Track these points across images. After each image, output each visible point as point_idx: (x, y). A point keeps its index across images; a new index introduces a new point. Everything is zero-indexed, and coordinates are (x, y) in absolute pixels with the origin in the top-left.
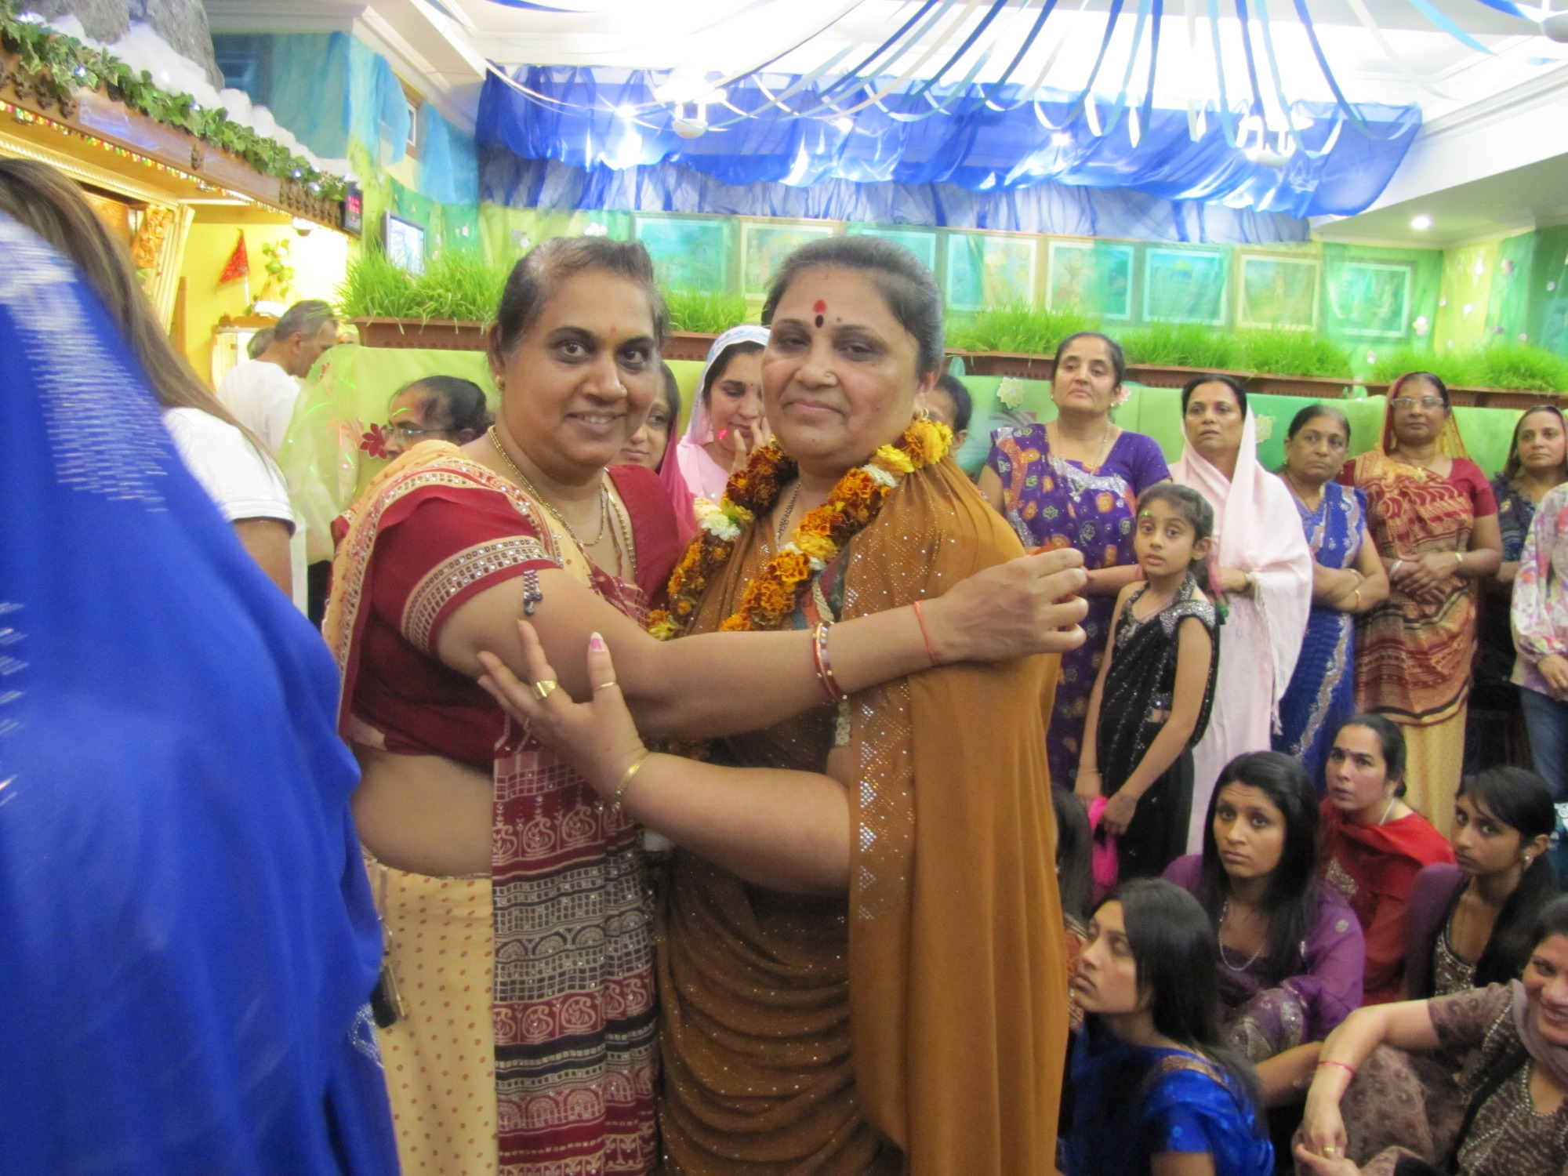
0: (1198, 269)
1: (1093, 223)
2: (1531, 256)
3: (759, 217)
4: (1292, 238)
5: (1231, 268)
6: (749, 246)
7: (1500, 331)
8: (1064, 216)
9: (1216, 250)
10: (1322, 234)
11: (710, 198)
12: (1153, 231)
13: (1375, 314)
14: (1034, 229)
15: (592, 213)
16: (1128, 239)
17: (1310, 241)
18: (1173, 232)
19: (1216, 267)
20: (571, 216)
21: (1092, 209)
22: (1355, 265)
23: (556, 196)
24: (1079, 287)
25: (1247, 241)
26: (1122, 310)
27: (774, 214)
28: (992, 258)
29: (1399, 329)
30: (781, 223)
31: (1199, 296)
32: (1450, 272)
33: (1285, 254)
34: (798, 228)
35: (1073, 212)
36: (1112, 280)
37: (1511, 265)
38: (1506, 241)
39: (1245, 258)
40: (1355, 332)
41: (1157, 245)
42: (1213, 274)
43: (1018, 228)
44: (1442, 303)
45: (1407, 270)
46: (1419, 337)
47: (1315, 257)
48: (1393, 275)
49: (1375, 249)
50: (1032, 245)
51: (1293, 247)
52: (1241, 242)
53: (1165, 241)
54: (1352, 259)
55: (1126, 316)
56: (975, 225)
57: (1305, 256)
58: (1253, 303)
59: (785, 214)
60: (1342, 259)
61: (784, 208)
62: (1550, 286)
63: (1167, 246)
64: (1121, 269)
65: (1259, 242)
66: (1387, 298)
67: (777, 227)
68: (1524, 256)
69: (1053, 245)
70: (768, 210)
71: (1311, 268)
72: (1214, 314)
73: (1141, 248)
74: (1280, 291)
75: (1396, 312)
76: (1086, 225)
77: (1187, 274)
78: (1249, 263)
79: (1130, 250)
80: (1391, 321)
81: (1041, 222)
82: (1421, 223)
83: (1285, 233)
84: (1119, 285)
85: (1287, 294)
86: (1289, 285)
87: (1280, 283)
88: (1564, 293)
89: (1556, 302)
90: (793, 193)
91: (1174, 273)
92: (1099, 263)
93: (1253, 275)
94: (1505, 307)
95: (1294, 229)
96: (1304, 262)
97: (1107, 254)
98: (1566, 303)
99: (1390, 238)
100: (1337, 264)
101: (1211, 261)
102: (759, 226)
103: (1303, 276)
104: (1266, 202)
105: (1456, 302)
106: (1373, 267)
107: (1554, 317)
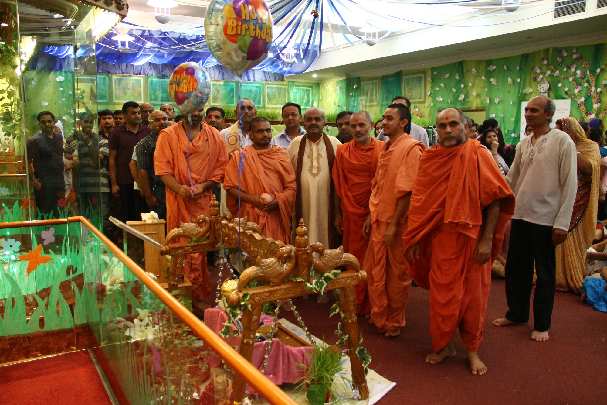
0: (254, 89)
1: (223, 76)
2: (345, 85)
3: (118, 74)
4: (279, 79)
5: (263, 89)
6: (115, 84)
7: (339, 106)
8: (215, 74)
9: (259, 84)
10: (287, 78)
11: (100, 67)
12: (240, 78)
13: (303, 102)
15: (58, 72)
16: (233, 80)
18: (246, 78)
20: (50, 73)
21: (222, 71)
22: (297, 87)
23: (43, 65)
24: (220, 96)
26: (233, 103)
27: (123, 73)
30: (126, 76)
31: (255, 98)
32: (322, 90)
33: (278, 85)
34: (132, 78)
35: (217, 72)
36: (230, 93)
37: (340, 88)
38: (338, 81)
39: (267, 86)
41: (242, 82)
45: (310, 88)
47: (286, 85)
48: (307, 90)
49: (301, 82)
51: (280, 82)
52: (265, 81)
53: (244, 81)
54: (296, 86)
57: (283, 85)
58: (270, 99)
59: (127, 73)
60: (293, 86)
61: (126, 71)
62: (351, 94)
63: (245, 83)
64: (232, 90)
66: (306, 97)
67: (124, 78)
68: (343, 85)
69: (212, 83)
70: (120, 72)
71: (285, 89)
72: (259, 103)
73: (237, 83)
74: (277, 96)
75: (308, 101)
76: (221, 76)
77: (251, 91)
78: (268, 87)
79: (234, 84)
80: (307, 104)
82: (315, 76)
83: (277, 78)
84: (231, 95)
85: (279, 97)
86: (279, 94)
87: (277, 93)
88: (355, 96)
89: (353, 99)
90: (129, 67)
91: (247, 91)
92: (225, 89)
93: (269, 91)
94: (340, 100)
95: (280, 77)
96: (283, 87)
97: (227, 85)
98: (356, 99)
99: (305, 79)
100: (292, 87)
101: (257, 87)
102: (118, 77)
103: (283, 91)
104: (277, 71)
105: (324, 98)
106: (302, 88)
107: (353, 103)
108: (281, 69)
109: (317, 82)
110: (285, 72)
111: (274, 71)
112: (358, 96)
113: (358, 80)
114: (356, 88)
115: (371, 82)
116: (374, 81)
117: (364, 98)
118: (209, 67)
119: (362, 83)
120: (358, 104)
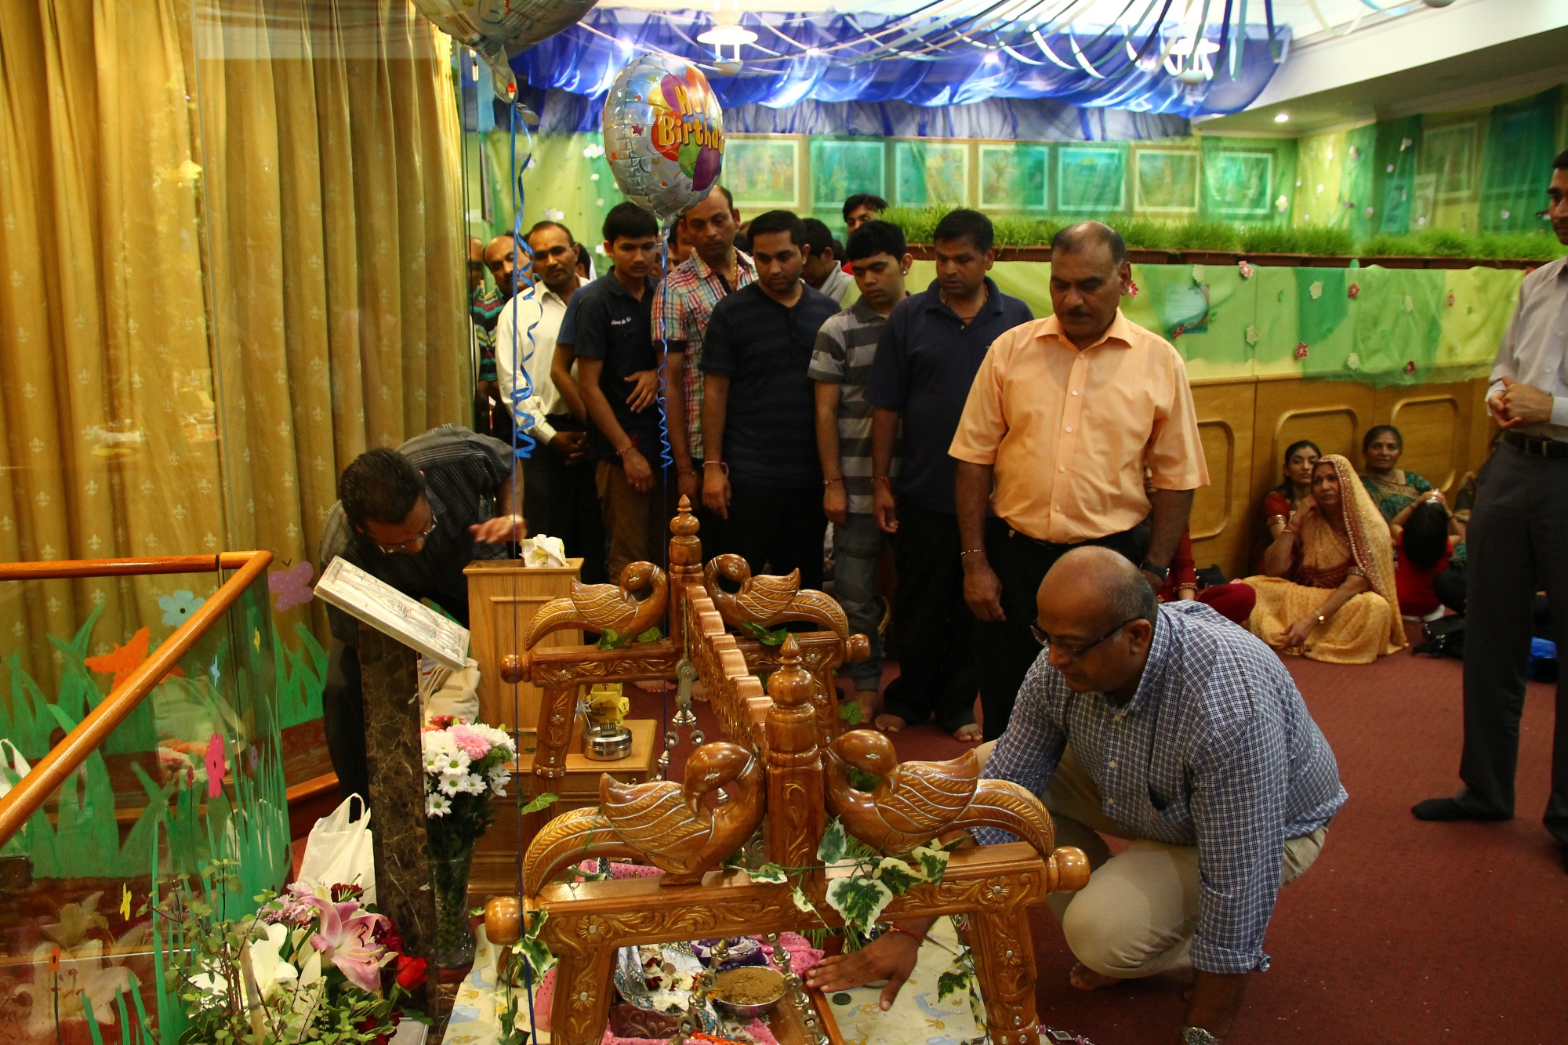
0: (1101, 162)
1: (1014, 129)
2: (1373, 143)
3: (735, 134)
4: (1177, 133)
5: (1128, 161)
6: (727, 160)
7: (1352, 206)
8: (991, 125)
9: (1116, 147)
10: (1200, 129)
12: (1063, 132)
13: (1245, 196)
14: (965, 136)
15: (589, 135)
16: (1043, 140)
17: (1191, 135)
18: (1079, 133)
19: (1116, 161)
20: (569, 137)
21: (1013, 115)
22: (1228, 154)
23: (555, 120)
24: (1004, 183)
25: (1140, 137)
26: (1040, 202)
27: (747, 131)
28: (932, 162)
29: (1264, 207)
30: (754, 138)
31: (1104, 186)
32: (1304, 158)
33: (1171, 148)
34: (769, 142)
35: (997, 119)
36: (1031, 176)
37: (1358, 152)
38: (1351, 133)
39: (1139, 152)
40: (1230, 211)
41: (1067, 145)
42: (1113, 167)
43: (952, 135)
44: (1299, 184)
45: (1268, 156)
46: (1281, 214)
47: (1196, 149)
48: (1258, 161)
49: (1243, 140)
50: (964, 149)
51: (1178, 141)
52: (1135, 138)
53: (1073, 141)
54: (1225, 149)
55: (1045, 207)
56: (916, 133)
57: (1187, 148)
58: (1147, 190)
59: (756, 130)
60: (1217, 149)
61: (756, 125)
62: (1390, 169)
63: (1076, 145)
64: (1038, 166)
65: (1150, 138)
66: (1254, 181)
67: (751, 142)
68: (1368, 143)
69: (982, 148)
70: (741, 127)
71: (1192, 159)
72: (1116, 202)
73: (1054, 148)
74: (1168, 179)
75: (1262, 193)
76: (1008, 130)
77: (1092, 168)
78: (1143, 157)
79: (1045, 150)
80: (1257, 202)
81: (971, 129)
82: (1282, 118)
83: (1170, 130)
84: (1037, 179)
85: (1174, 182)
86: (1175, 174)
87: (1168, 172)
88: (1402, 174)
89: (1395, 182)
90: (763, 112)
91: (1082, 168)
92: (1020, 163)
93: (1146, 167)
94: (1354, 187)
95: (1178, 125)
96: (1187, 153)
97: (1027, 154)
98: (1405, 182)
99: (1255, 130)
100: (1213, 154)
101: (1111, 156)
102: (736, 142)
103: (1185, 165)
104: (1164, 107)
105: (1310, 182)
106: (1242, 155)
107: (1394, 194)
108: (1180, 100)
109: (1289, 136)
110: (1189, 110)
111: (1156, 107)
112: (1411, 175)
113: (1416, 125)
114: (1407, 149)
115: (1456, 127)
116: (1467, 125)
117: (1431, 178)
118: (977, 105)
119: (1427, 133)
120: (1410, 198)
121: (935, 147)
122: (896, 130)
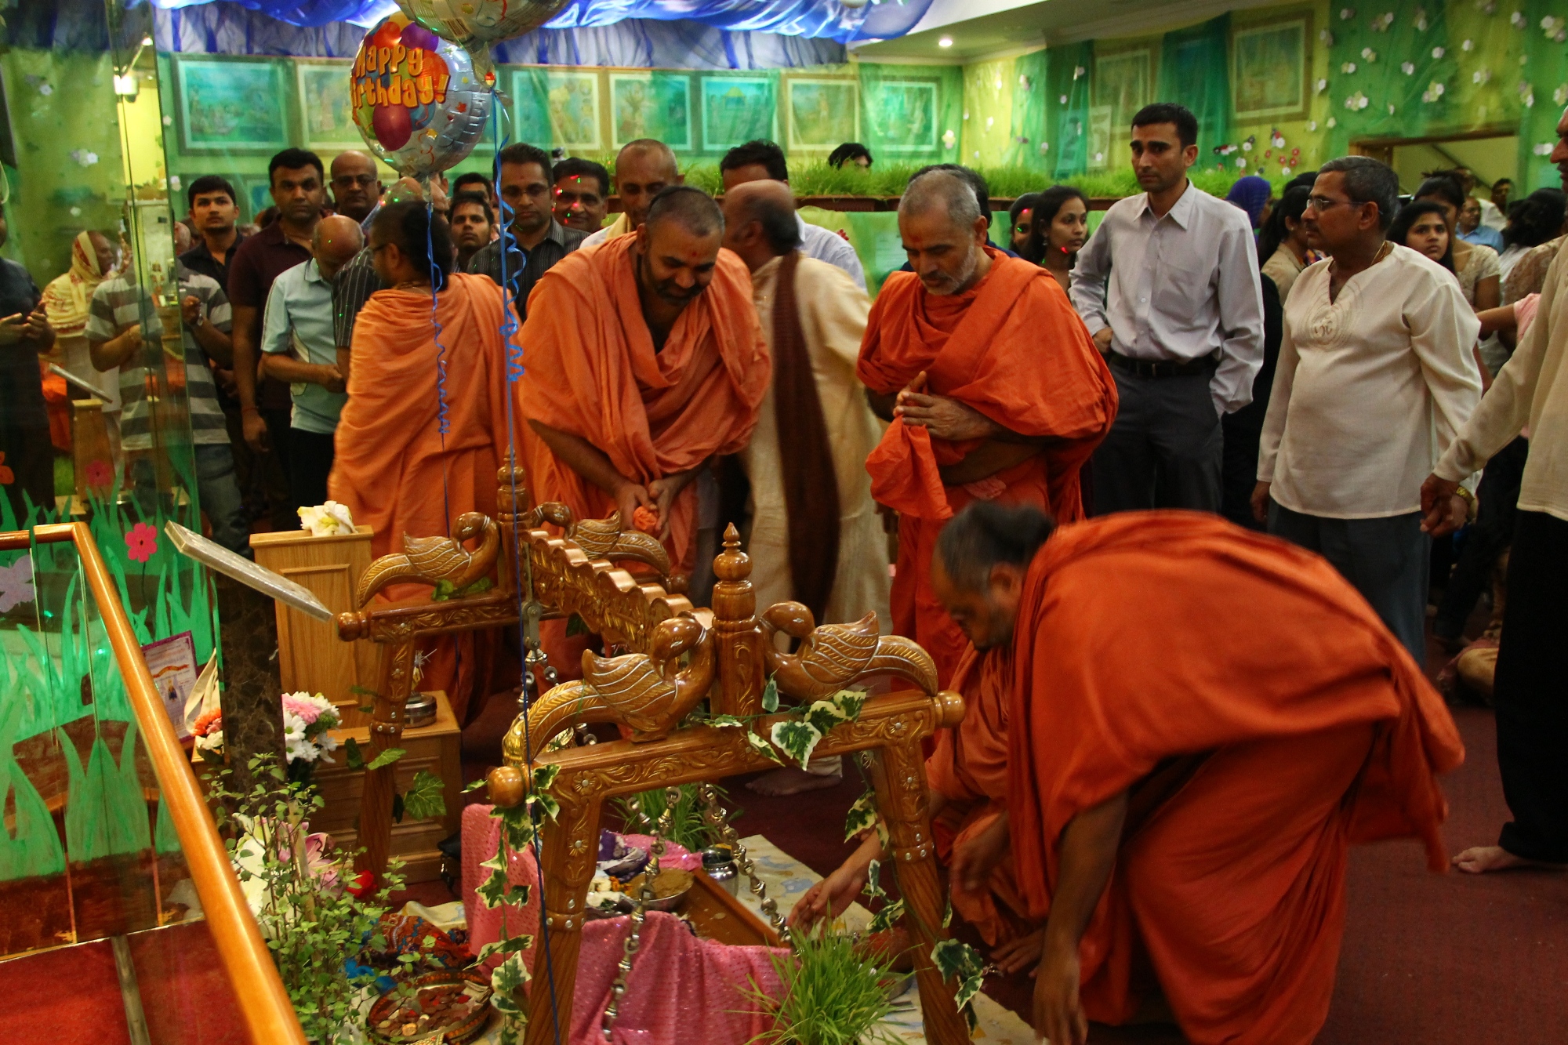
0: (750, 94)
1: (649, 55)
2: (1045, 72)
3: (315, 59)
4: (832, 60)
5: (779, 92)
6: (308, 92)
7: (1025, 141)
8: (624, 51)
9: (765, 76)
10: (857, 55)
11: (257, 37)
12: (705, 59)
13: (909, 130)
14: (593, 63)
16: (684, 68)
17: (847, 62)
18: (723, 60)
19: (766, 92)
21: (647, 39)
22: (889, 84)
23: (74, 34)
24: (641, 119)
25: (791, 65)
26: (683, 141)
27: (330, 54)
28: (556, 94)
29: (930, 143)
30: (339, 64)
31: (753, 120)
32: (972, 89)
33: (827, 77)
35: (629, 43)
36: (672, 110)
37: (1029, 81)
38: (1020, 59)
39: (791, 82)
40: (894, 148)
41: (710, 74)
42: (763, 100)
43: (578, 62)
44: (966, 117)
45: (932, 86)
46: (948, 151)
47: (853, 78)
48: (922, 91)
49: (904, 67)
50: (593, 79)
51: (834, 69)
52: (785, 66)
53: (717, 69)
54: (886, 78)
55: (688, 146)
56: (535, 60)
57: (844, 77)
58: (802, 125)
59: (342, 54)
60: (877, 78)
61: (340, 49)
62: (1063, 100)
63: (721, 74)
64: (679, 99)
65: (802, 65)
66: (918, 114)
68: (1039, 71)
69: (614, 78)
70: (322, 50)
71: (850, 89)
73: (696, 77)
74: (824, 113)
75: (927, 128)
76: (642, 56)
77: (740, 101)
78: (795, 87)
79: (686, 79)
80: (922, 137)
81: (599, 55)
82: (946, 43)
83: (824, 57)
84: (678, 115)
85: (831, 116)
86: (832, 107)
87: (823, 104)
88: (1076, 106)
89: (1069, 114)
90: (349, 32)
91: (728, 100)
92: (658, 94)
93: (800, 99)
94: (1027, 120)
95: (832, 51)
96: (844, 83)
97: (664, 84)
98: (1079, 114)
99: (919, 56)
100: (873, 84)
101: (760, 86)
102: (317, 68)
103: (843, 97)
104: (819, 31)
105: (978, 115)
106: (904, 85)
107: (1069, 127)
108: (834, 25)
109: (956, 63)
110: (846, 34)
111: (810, 31)
112: (1086, 107)
113: (1088, 52)
114: (1079, 78)
115: (1128, 55)
116: (1141, 53)
117: (1106, 110)
118: (606, 28)
119: (1099, 61)
120: (1086, 131)
121: (559, 77)
122: (512, 57)
